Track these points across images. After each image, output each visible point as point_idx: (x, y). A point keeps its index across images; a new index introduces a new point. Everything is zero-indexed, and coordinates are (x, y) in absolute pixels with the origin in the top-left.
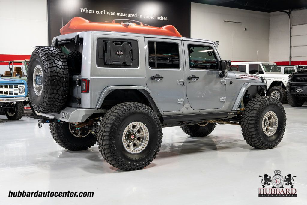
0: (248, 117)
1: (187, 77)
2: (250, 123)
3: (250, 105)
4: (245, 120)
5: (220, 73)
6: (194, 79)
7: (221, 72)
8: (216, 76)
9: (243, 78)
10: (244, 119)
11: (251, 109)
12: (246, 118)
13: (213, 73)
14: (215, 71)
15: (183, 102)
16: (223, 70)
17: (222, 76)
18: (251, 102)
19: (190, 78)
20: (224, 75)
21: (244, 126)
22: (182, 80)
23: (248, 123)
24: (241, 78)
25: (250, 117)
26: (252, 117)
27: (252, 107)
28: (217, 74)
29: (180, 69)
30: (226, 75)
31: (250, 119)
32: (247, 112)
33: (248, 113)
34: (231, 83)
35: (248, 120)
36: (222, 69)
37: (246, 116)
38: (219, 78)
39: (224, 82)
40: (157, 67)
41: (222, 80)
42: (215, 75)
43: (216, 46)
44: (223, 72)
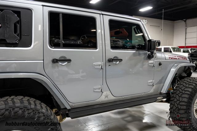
0: (179, 101)
1: (107, 59)
2: (181, 108)
3: (180, 87)
4: (174, 104)
5: (149, 54)
6: (117, 62)
7: (150, 52)
8: (144, 58)
9: (172, 59)
10: (173, 102)
11: (181, 92)
12: (176, 102)
13: (139, 54)
14: (142, 52)
15: (100, 90)
16: (152, 51)
17: (150, 57)
18: (181, 84)
19: (110, 60)
20: (153, 57)
21: (174, 110)
22: (100, 63)
23: (178, 107)
24: (170, 59)
25: (181, 102)
26: (183, 102)
27: (182, 90)
28: (144, 55)
29: (98, 50)
30: (155, 56)
31: (181, 103)
32: (177, 96)
33: (179, 96)
34: (160, 64)
35: (178, 104)
36: (151, 49)
37: (176, 100)
38: (146, 59)
39: (152, 63)
40: (63, 47)
41: (151, 61)
42: (143, 56)
43: (144, 24)
44: (152, 53)
